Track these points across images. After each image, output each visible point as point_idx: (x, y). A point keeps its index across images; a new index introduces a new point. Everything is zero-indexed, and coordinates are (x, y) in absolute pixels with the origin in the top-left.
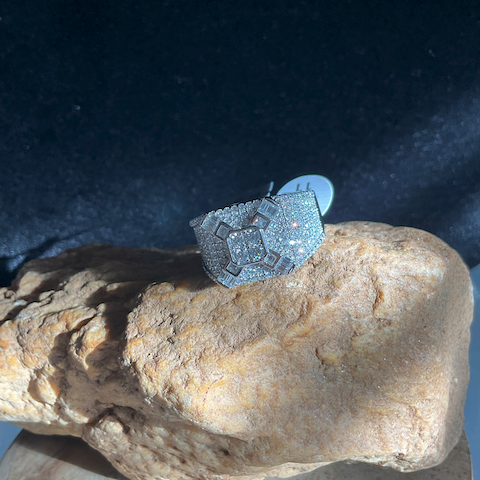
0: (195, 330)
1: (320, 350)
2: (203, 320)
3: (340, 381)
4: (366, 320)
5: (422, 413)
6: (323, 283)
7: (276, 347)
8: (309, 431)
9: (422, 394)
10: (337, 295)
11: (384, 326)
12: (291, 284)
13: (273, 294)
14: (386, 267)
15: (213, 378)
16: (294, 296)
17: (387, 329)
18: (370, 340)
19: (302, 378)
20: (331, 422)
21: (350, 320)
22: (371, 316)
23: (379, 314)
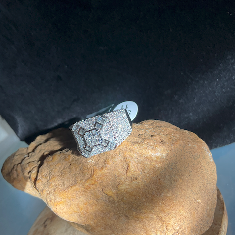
0: (54, 178)
1: (104, 190)
2: (58, 174)
3: (117, 204)
4: (123, 177)
5: (165, 219)
6: (103, 160)
7: (82, 189)
8: (105, 224)
9: (163, 210)
10: (106, 167)
11: (134, 180)
12: (90, 160)
13: (81, 165)
14: (131, 153)
15: (58, 200)
16: (89, 167)
17: (135, 182)
18: (127, 187)
19: (97, 202)
20: (115, 221)
21: (115, 177)
22: (126, 176)
23: (130, 175)
